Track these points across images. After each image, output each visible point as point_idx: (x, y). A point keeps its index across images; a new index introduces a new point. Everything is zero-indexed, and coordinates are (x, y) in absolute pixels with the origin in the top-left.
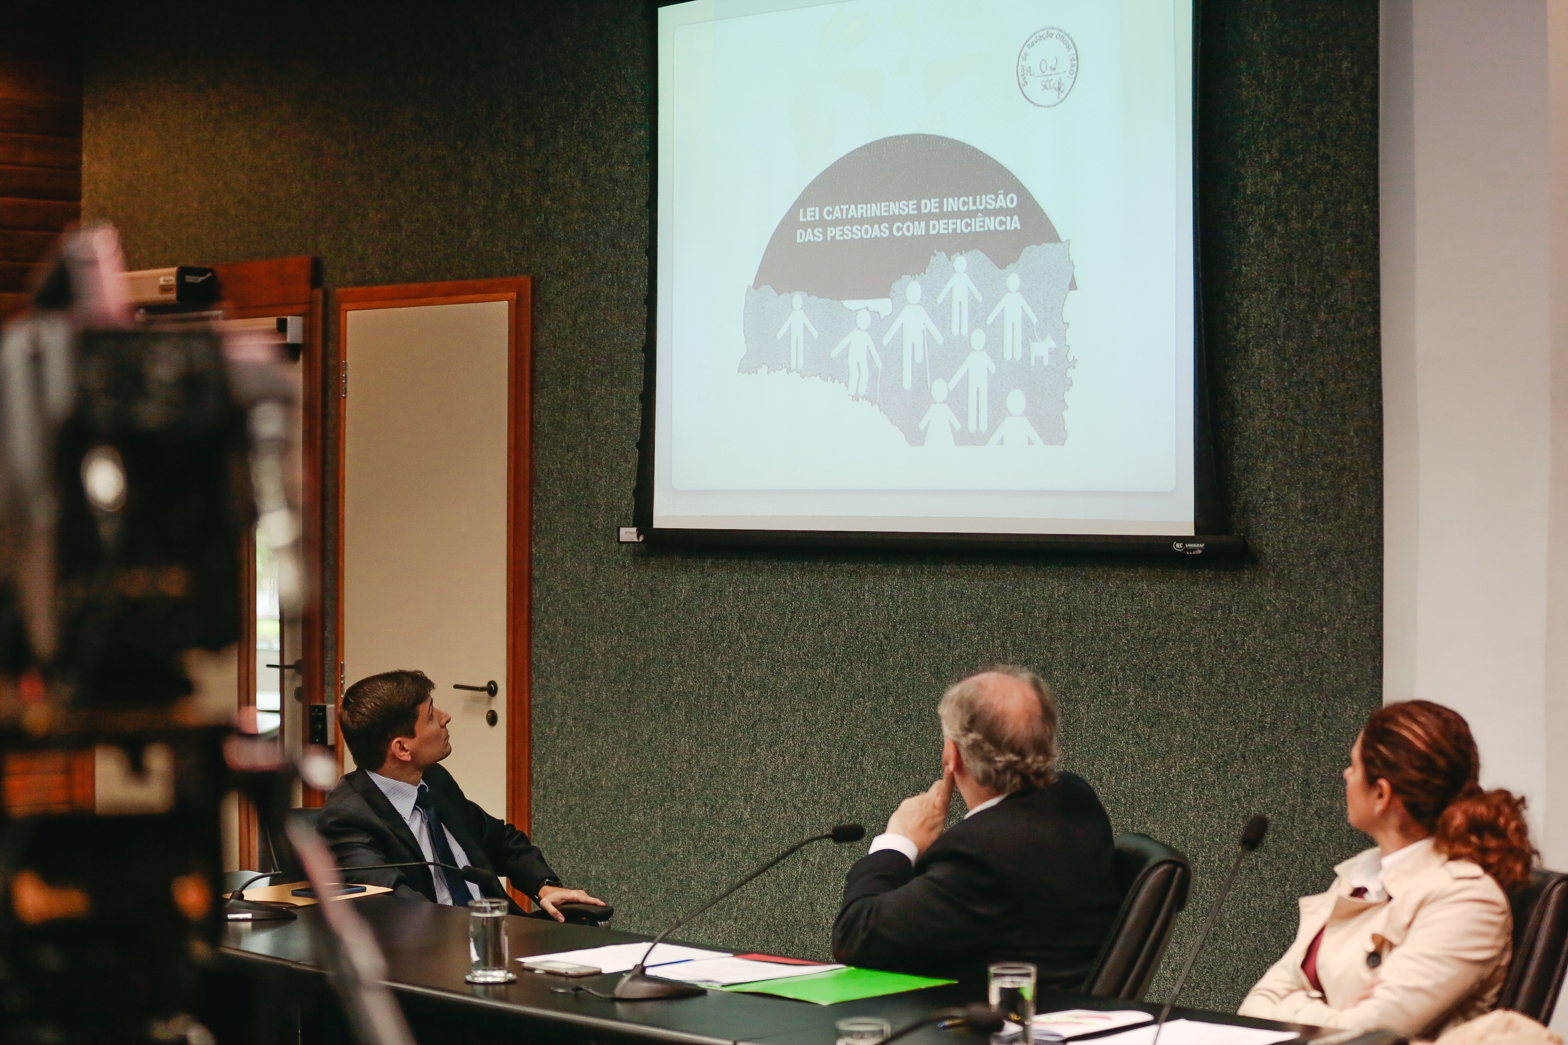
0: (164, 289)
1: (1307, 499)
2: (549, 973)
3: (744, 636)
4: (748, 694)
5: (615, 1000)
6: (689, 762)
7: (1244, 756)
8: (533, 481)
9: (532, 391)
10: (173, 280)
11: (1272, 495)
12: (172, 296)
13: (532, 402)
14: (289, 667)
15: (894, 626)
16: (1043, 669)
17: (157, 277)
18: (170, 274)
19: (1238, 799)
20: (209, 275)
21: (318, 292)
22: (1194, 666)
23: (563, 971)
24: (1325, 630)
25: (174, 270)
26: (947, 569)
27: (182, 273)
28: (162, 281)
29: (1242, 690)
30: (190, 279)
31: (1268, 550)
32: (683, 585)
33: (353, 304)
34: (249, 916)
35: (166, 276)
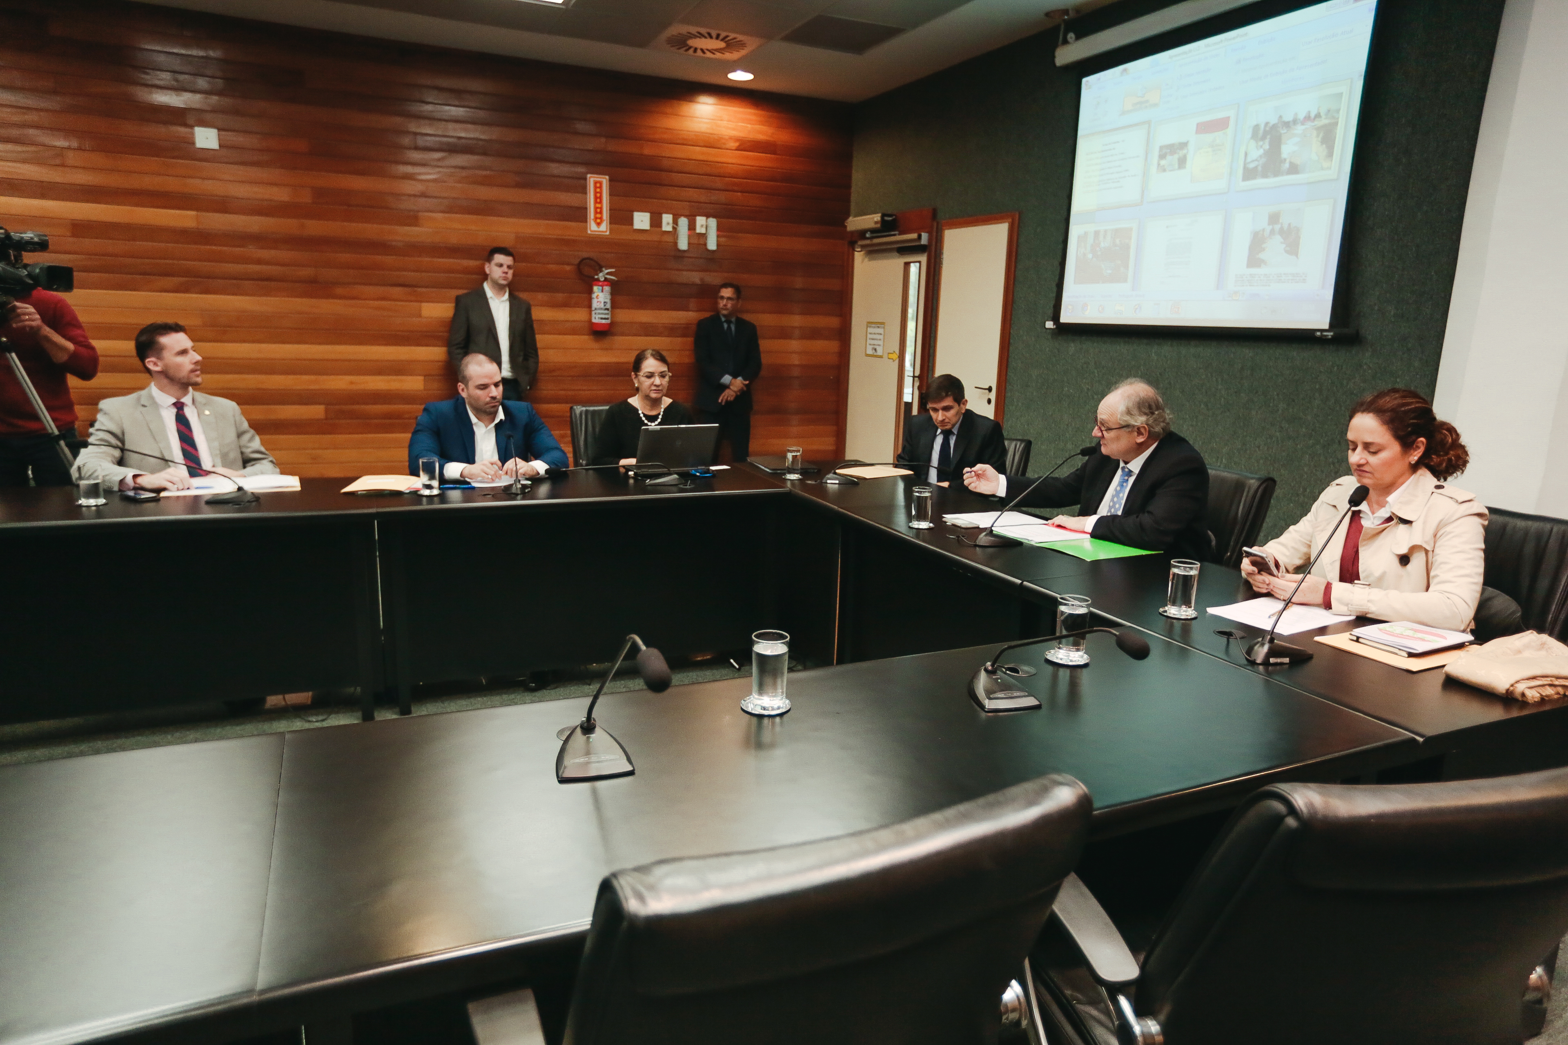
0: (876, 223)
1: (1398, 310)
2: (953, 525)
3: (1096, 371)
4: (1096, 397)
5: (976, 546)
6: (1067, 425)
8: (1013, 302)
9: (1016, 262)
10: (879, 219)
11: (1376, 308)
12: (879, 225)
13: (1015, 267)
14: (916, 377)
15: (1165, 370)
16: (1236, 392)
17: (873, 218)
18: (878, 216)
19: (1333, 464)
20: (894, 217)
21: (935, 224)
22: (1317, 395)
23: (959, 525)
24: (1398, 380)
25: (880, 215)
26: (1193, 343)
27: (883, 216)
28: (875, 219)
29: (1343, 408)
30: (886, 218)
31: (1370, 337)
32: (1072, 347)
33: (948, 227)
34: (837, 482)
35: (877, 217)
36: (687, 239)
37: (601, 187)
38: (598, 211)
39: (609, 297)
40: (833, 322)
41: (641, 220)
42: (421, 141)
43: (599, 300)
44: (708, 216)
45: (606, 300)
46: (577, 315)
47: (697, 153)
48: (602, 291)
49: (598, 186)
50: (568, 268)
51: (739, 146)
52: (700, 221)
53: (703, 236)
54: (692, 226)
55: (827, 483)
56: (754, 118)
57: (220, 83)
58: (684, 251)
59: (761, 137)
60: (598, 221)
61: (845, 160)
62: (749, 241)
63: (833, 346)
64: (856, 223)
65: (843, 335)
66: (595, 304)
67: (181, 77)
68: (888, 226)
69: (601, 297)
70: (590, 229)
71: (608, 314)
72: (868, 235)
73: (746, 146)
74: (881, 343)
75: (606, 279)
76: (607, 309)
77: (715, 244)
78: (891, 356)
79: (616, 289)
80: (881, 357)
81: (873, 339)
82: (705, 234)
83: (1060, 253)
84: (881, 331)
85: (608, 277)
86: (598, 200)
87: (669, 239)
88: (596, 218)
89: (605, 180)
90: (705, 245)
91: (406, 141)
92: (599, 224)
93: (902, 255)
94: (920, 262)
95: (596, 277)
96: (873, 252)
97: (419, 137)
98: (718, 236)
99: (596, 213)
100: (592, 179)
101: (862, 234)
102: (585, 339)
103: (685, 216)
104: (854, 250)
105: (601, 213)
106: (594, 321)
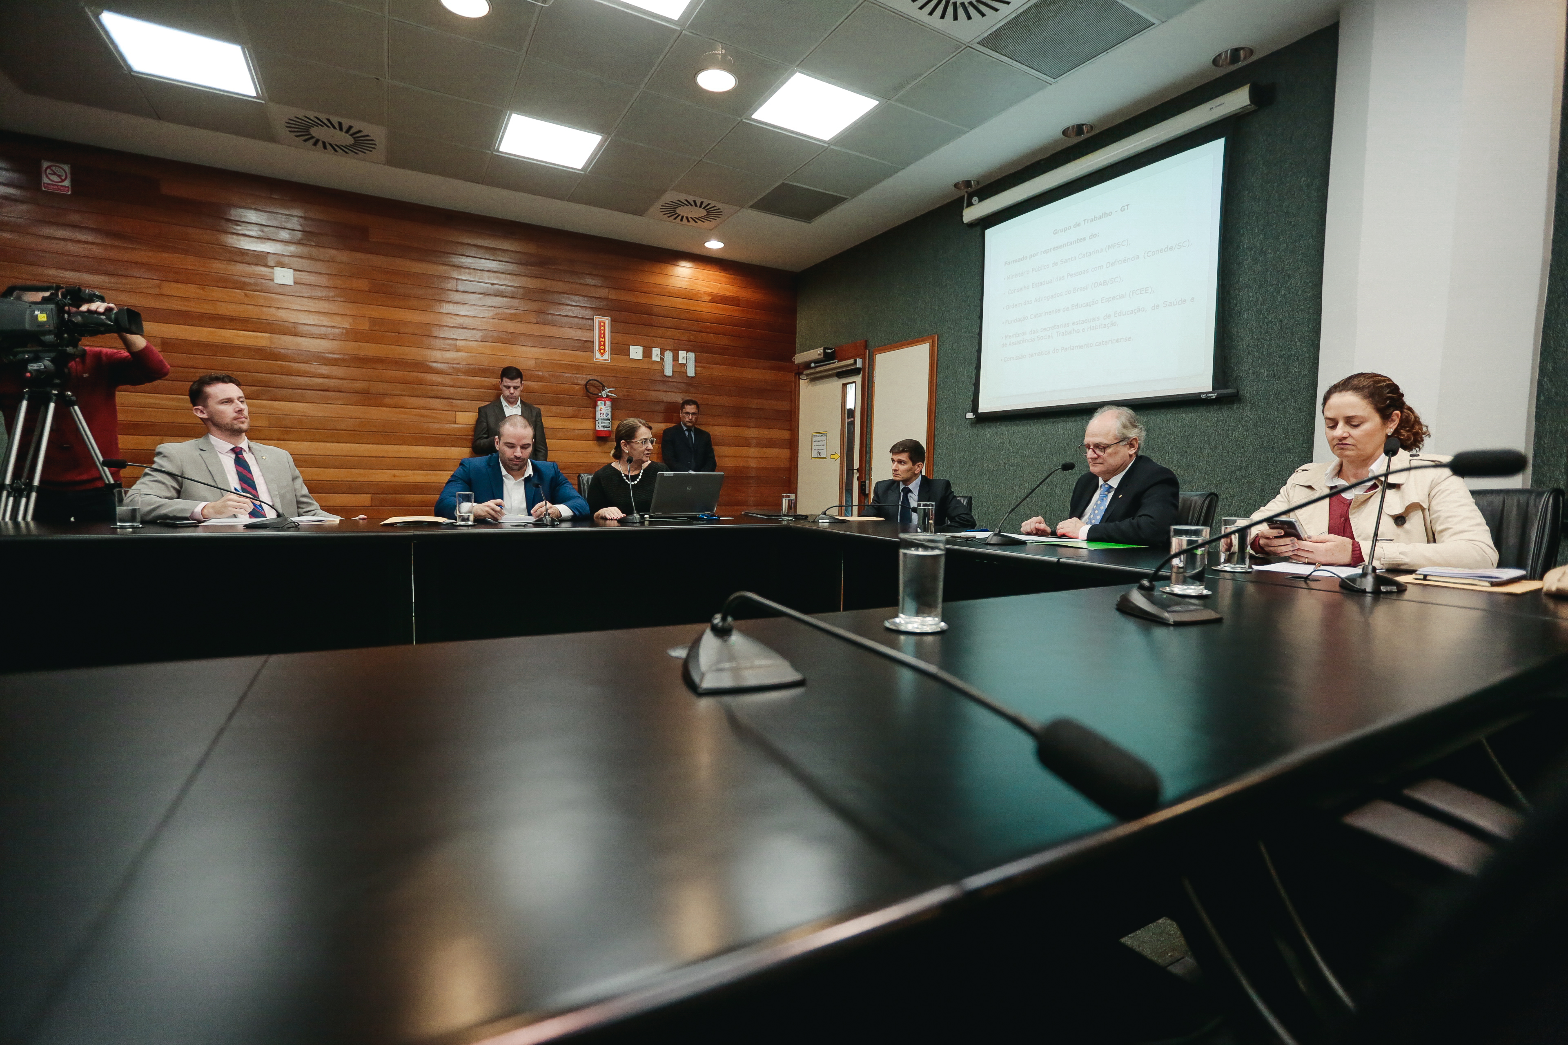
0: (820, 354)
1: (1270, 371)
4: (1012, 468)
7: (1230, 481)
8: (935, 403)
9: (938, 372)
10: (822, 351)
11: (1251, 372)
12: (821, 357)
13: (938, 376)
14: (856, 470)
17: (818, 352)
20: (834, 349)
21: (868, 351)
25: (822, 348)
27: (825, 349)
29: (1231, 453)
30: (827, 351)
31: (1248, 396)
32: (989, 432)
33: (878, 353)
34: (828, 521)
35: (820, 350)
36: (671, 367)
37: (604, 326)
38: (602, 344)
39: (610, 410)
40: (785, 435)
41: (636, 352)
42: (460, 288)
43: (602, 412)
44: (688, 351)
45: (607, 412)
46: (585, 425)
47: (678, 302)
48: (605, 405)
49: (602, 325)
50: (577, 387)
51: (712, 299)
52: (682, 354)
53: (684, 365)
54: (675, 358)
55: (819, 522)
56: (723, 279)
57: (299, 235)
58: (670, 377)
59: (728, 293)
60: (602, 351)
61: (792, 313)
62: (719, 371)
63: (785, 453)
64: (800, 358)
65: (792, 444)
66: (598, 416)
67: (266, 229)
68: (828, 357)
69: (604, 410)
70: (595, 358)
71: (609, 423)
72: (813, 365)
73: (717, 299)
74: (824, 447)
75: (608, 396)
76: (609, 420)
77: (694, 372)
78: (833, 457)
79: (616, 404)
80: (825, 458)
81: (817, 446)
82: (685, 364)
83: (974, 362)
84: (824, 438)
85: (610, 394)
86: (602, 336)
87: (658, 367)
88: (600, 349)
89: (607, 321)
90: (686, 372)
91: (450, 285)
92: (602, 354)
93: (840, 378)
94: (855, 382)
95: (600, 394)
96: (815, 379)
97: (459, 282)
98: (696, 367)
99: (600, 345)
100: (598, 319)
101: (807, 365)
102: (592, 445)
103: (670, 350)
104: (799, 378)
105: (604, 345)
106: (597, 428)
